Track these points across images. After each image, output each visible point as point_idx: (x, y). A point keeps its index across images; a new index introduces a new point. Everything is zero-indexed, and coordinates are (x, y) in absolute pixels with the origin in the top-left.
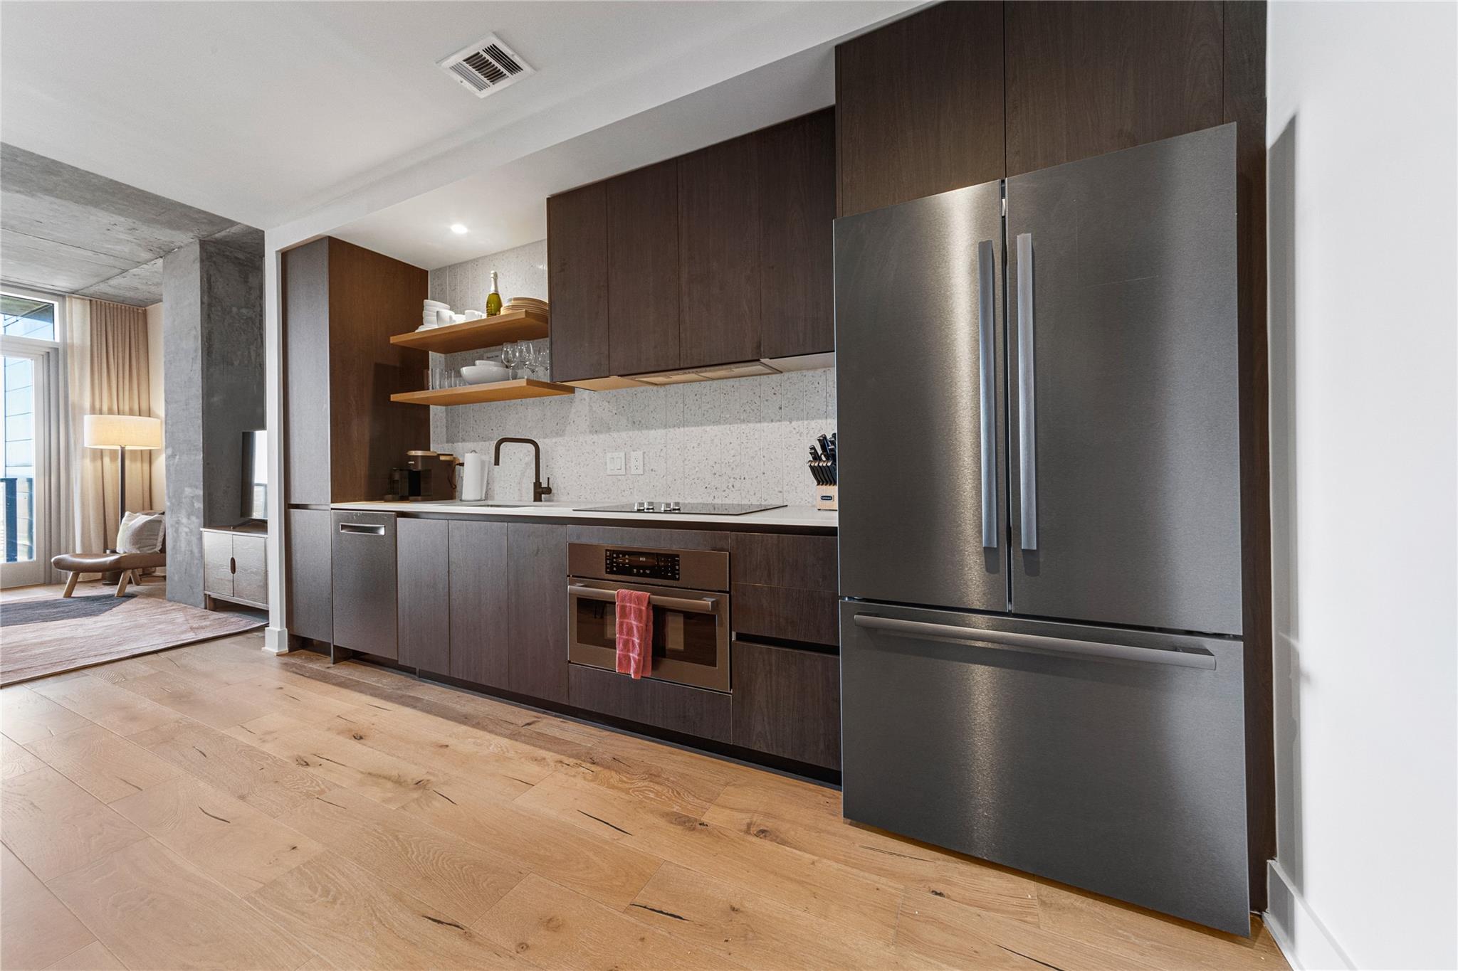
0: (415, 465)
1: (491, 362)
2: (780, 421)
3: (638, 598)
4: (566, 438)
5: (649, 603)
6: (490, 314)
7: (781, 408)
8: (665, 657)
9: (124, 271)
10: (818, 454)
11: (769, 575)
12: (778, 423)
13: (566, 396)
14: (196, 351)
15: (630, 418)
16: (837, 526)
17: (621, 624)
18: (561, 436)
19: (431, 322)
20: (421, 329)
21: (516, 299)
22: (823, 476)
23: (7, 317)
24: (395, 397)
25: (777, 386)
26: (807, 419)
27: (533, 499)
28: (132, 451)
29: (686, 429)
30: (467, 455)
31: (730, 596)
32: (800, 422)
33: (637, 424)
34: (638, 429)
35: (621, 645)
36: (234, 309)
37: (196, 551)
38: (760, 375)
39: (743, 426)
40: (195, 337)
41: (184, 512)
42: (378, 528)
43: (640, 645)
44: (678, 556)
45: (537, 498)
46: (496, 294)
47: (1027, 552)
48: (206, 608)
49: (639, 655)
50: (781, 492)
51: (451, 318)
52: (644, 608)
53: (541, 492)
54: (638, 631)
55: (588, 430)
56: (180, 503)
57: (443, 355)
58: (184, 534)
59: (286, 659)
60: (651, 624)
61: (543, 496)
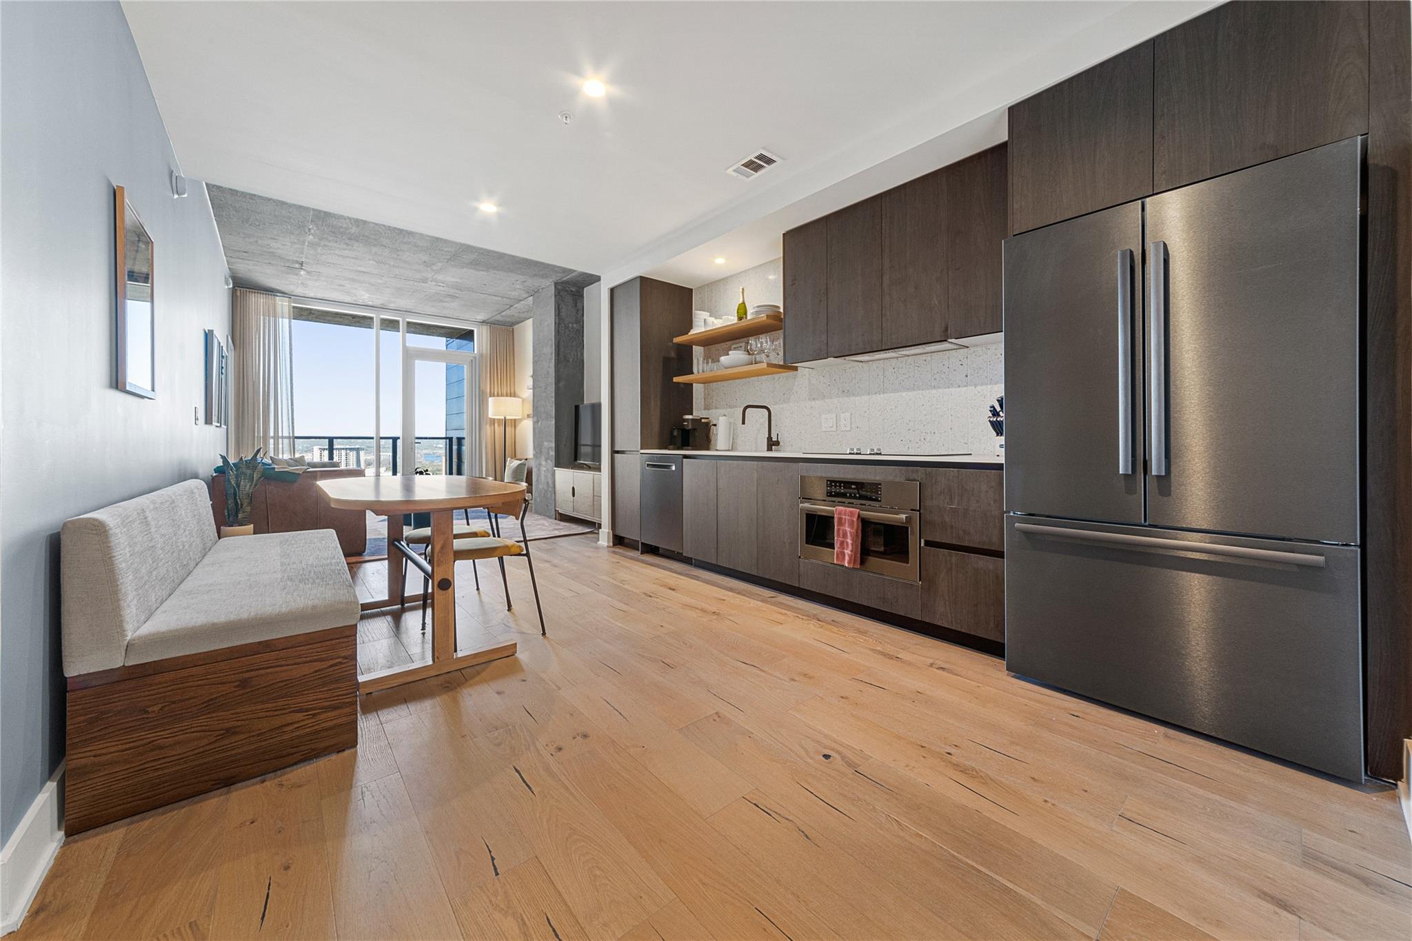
0: (688, 425)
1: (737, 352)
2: (966, 386)
3: (851, 512)
4: (790, 404)
5: (859, 516)
6: (740, 319)
7: (967, 376)
8: (869, 555)
9: (511, 306)
10: (996, 411)
11: (951, 498)
12: (965, 388)
13: (791, 373)
14: (552, 354)
15: (840, 389)
16: (1004, 462)
17: (839, 530)
18: (787, 403)
19: (699, 326)
20: (692, 332)
21: (759, 306)
22: (997, 427)
23: (448, 339)
24: (676, 379)
25: (964, 358)
26: (990, 384)
27: (766, 449)
28: (509, 419)
29: (885, 395)
30: (721, 418)
31: (920, 514)
32: (984, 387)
33: (846, 393)
34: (847, 396)
35: (838, 544)
36: (570, 325)
37: (551, 485)
38: (949, 350)
39: (934, 391)
40: (552, 346)
41: (543, 459)
42: (671, 466)
43: (852, 545)
44: (880, 484)
45: (769, 449)
46: (744, 303)
47: (1158, 477)
48: (556, 519)
49: (852, 551)
50: (966, 443)
51: (713, 322)
52: (855, 519)
53: (772, 444)
54: (851, 535)
55: (807, 398)
56: (541, 452)
57: (702, 348)
58: (543, 472)
59: (612, 549)
60: (860, 532)
61: (773, 447)
